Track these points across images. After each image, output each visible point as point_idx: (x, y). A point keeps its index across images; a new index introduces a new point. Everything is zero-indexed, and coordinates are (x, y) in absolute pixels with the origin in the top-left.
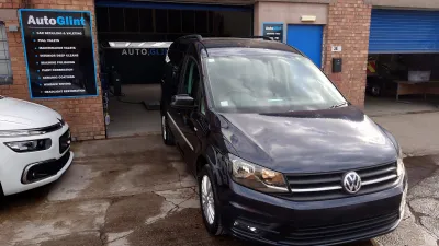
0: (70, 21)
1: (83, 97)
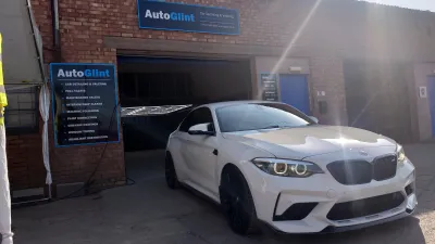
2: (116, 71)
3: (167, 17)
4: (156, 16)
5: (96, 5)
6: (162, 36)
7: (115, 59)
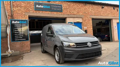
0: (23, 22)
1: (25, 41)
3: (42, 7)
4: (39, 7)
5: (23, 4)
6: (41, 12)
7: (28, 18)
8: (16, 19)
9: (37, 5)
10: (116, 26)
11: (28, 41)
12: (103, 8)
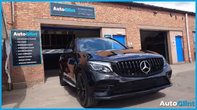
0: (31, 34)
2: (40, 33)
3: (63, 10)
5: (31, 4)
6: (61, 18)
7: (40, 28)
8: (20, 29)
9: (55, 7)
10: (175, 41)
11: (40, 65)
12: (155, 13)
